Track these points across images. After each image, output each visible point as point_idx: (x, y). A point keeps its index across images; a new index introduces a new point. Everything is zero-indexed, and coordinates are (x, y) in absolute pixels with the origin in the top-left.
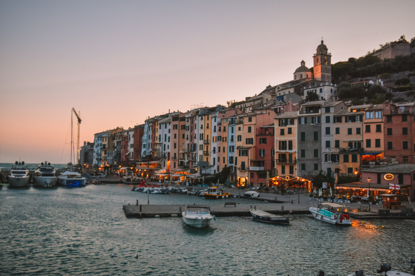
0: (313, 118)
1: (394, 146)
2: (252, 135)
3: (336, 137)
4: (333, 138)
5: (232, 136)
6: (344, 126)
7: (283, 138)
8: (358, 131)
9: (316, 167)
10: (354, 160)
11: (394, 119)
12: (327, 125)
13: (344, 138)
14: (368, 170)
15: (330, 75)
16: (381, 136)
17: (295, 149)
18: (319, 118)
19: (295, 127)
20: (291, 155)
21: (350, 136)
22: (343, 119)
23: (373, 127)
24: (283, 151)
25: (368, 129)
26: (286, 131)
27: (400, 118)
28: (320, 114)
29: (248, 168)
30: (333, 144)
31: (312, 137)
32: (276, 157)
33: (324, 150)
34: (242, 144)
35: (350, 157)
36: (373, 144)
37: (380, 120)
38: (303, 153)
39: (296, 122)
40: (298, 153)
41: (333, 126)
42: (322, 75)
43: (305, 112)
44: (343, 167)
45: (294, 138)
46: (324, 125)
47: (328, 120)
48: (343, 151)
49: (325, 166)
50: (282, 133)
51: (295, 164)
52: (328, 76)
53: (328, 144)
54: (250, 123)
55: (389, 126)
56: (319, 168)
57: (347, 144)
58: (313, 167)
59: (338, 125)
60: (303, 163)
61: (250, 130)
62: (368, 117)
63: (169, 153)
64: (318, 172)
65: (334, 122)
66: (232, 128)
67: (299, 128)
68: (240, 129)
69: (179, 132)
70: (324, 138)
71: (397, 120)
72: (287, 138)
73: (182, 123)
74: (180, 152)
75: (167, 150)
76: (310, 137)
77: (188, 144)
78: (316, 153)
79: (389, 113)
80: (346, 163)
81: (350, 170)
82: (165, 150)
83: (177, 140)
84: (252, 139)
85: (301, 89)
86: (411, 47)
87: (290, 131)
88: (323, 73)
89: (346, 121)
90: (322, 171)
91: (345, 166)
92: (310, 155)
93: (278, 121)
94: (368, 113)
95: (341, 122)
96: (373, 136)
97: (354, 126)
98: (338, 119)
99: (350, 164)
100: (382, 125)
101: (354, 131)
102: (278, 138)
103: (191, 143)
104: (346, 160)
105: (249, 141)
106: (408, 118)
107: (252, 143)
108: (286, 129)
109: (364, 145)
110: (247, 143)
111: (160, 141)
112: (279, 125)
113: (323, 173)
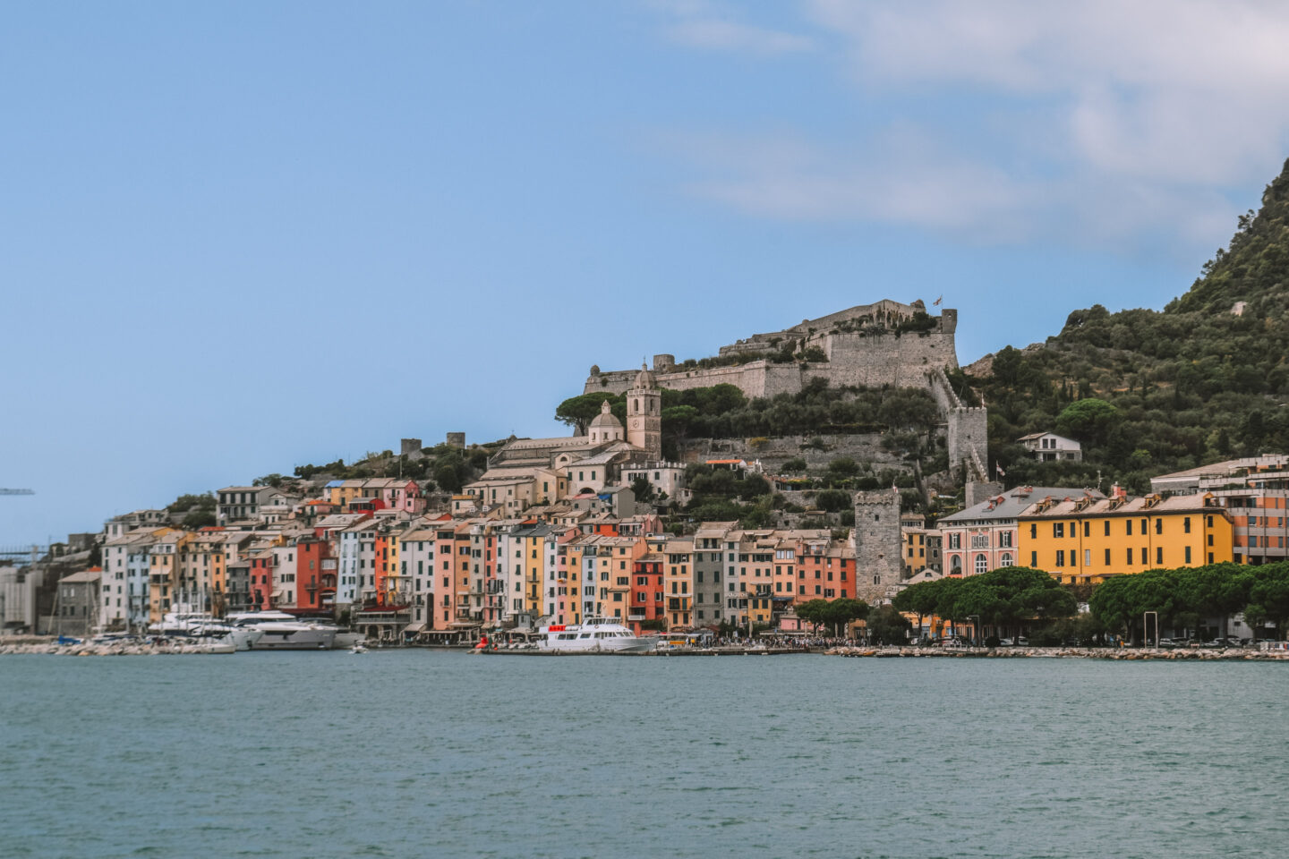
0: (712, 554)
1: (806, 590)
2: (627, 573)
3: (742, 579)
4: (738, 579)
5: (590, 574)
6: (751, 566)
7: (674, 579)
8: (768, 573)
9: (717, 614)
10: (765, 606)
11: (806, 560)
12: (731, 564)
13: (751, 580)
14: (788, 616)
15: (658, 434)
16: (793, 579)
17: (690, 593)
18: (721, 554)
19: (690, 565)
20: (685, 600)
21: (758, 578)
22: (751, 558)
23: (784, 569)
24: (675, 596)
25: (779, 571)
26: (679, 570)
27: (813, 560)
28: (721, 549)
29: (626, 617)
30: (737, 588)
31: (712, 578)
32: (666, 603)
33: (727, 594)
34: (611, 584)
35: (760, 602)
36: (784, 587)
37: (792, 561)
38: (700, 598)
39: (691, 558)
40: (694, 598)
41: (738, 566)
42: (646, 435)
43: (702, 546)
44: (752, 614)
45: (690, 578)
46: (727, 564)
47: (732, 558)
48: (751, 595)
49: (728, 614)
50: (674, 572)
51: (690, 611)
52: (656, 437)
53: (732, 587)
54: (623, 556)
55: (801, 568)
56: (721, 617)
57: (755, 587)
58: (713, 614)
59: (744, 564)
60: (701, 609)
61: (623, 565)
62: (778, 557)
63: (431, 597)
64: (720, 621)
65: (740, 561)
66: (590, 562)
67: (695, 566)
68: (605, 563)
69: (455, 559)
70: (727, 580)
71: (809, 562)
72: (680, 579)
73: (463, 544)
74: (459, 593)
75: (424, 590)
76: (709, 578)
77: (479, 582)
78: (717, 597)
79: (801, 554)
80: (755, 610)
81: (760, 617)
82: (418, 589)
83: (450, 573)
84: (627, 578)
85: (616, 467)
86: (801, 370)
87: (684, 570)
88: (648, 433)
89: (754, 561)
90: (724, 619)
91: (755, 613)
92: (708, 600)
93: (668, 557)
94: (778, 552)
95: (747, 561)
96: (785, 578)
97: (763, 566)
98: (744, 558)
99: (760, 611)
100: (794, 566)
101: (763, 573)
102: (668, 579)
103: (488, 579)
104: (755, 606)
105: (622, 581)
106: (821, 560)
107: (627, 584)
108: (679, 566)
109: (774, 589)
110: (618, 584)
111: (404, 572)
112: (670, 562)
113: (726, 622)
